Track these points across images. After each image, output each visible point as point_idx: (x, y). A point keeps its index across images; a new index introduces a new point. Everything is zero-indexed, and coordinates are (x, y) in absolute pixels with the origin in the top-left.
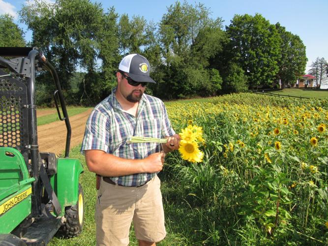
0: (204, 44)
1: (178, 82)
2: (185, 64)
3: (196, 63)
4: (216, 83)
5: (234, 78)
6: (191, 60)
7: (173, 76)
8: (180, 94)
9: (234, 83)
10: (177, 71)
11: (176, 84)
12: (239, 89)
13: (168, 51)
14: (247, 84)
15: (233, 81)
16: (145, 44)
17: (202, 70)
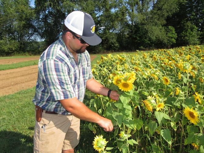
0: (164, 5)
1: (140, 37)
2: (146, 22)
3: (156, 20)
4: (171, 38)
5: (188, 34)
6: (152, 18)
7: (136, 32)
8: (141, 46)
9: (187, 38)
10: (139, 28)
11: (138, 38)
12: (191, 43)
13: (133, 11)
14: (199, 38)
15: (187, 36)
16: (115, 7)
17: (161, 27)
